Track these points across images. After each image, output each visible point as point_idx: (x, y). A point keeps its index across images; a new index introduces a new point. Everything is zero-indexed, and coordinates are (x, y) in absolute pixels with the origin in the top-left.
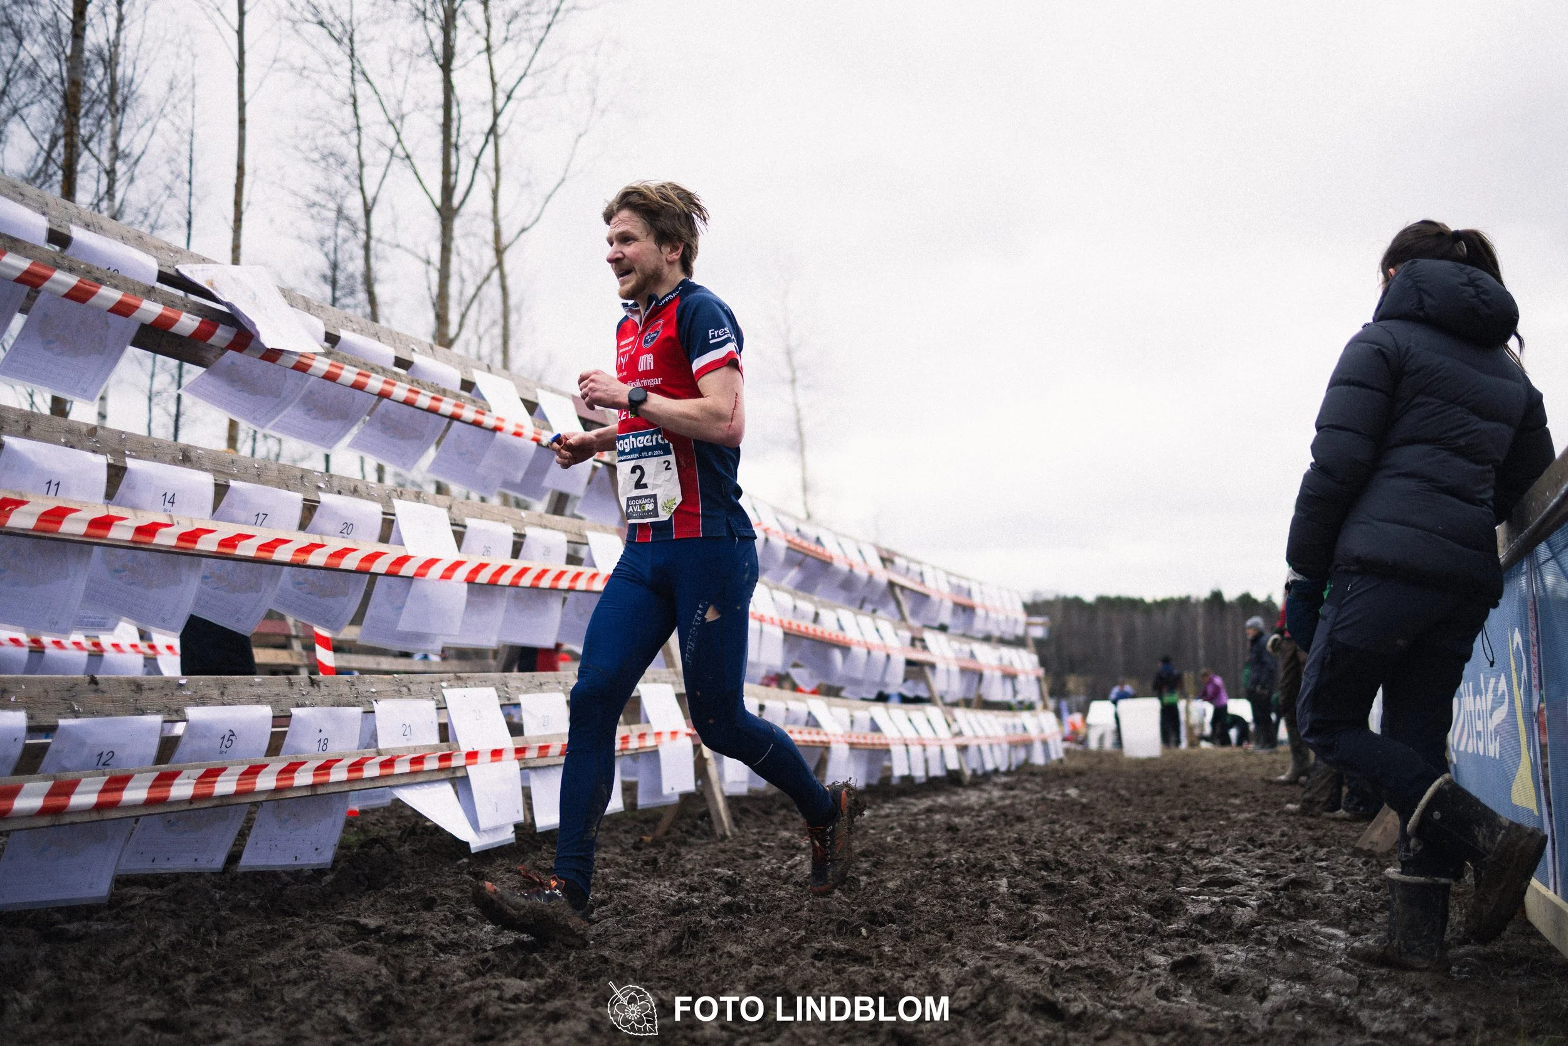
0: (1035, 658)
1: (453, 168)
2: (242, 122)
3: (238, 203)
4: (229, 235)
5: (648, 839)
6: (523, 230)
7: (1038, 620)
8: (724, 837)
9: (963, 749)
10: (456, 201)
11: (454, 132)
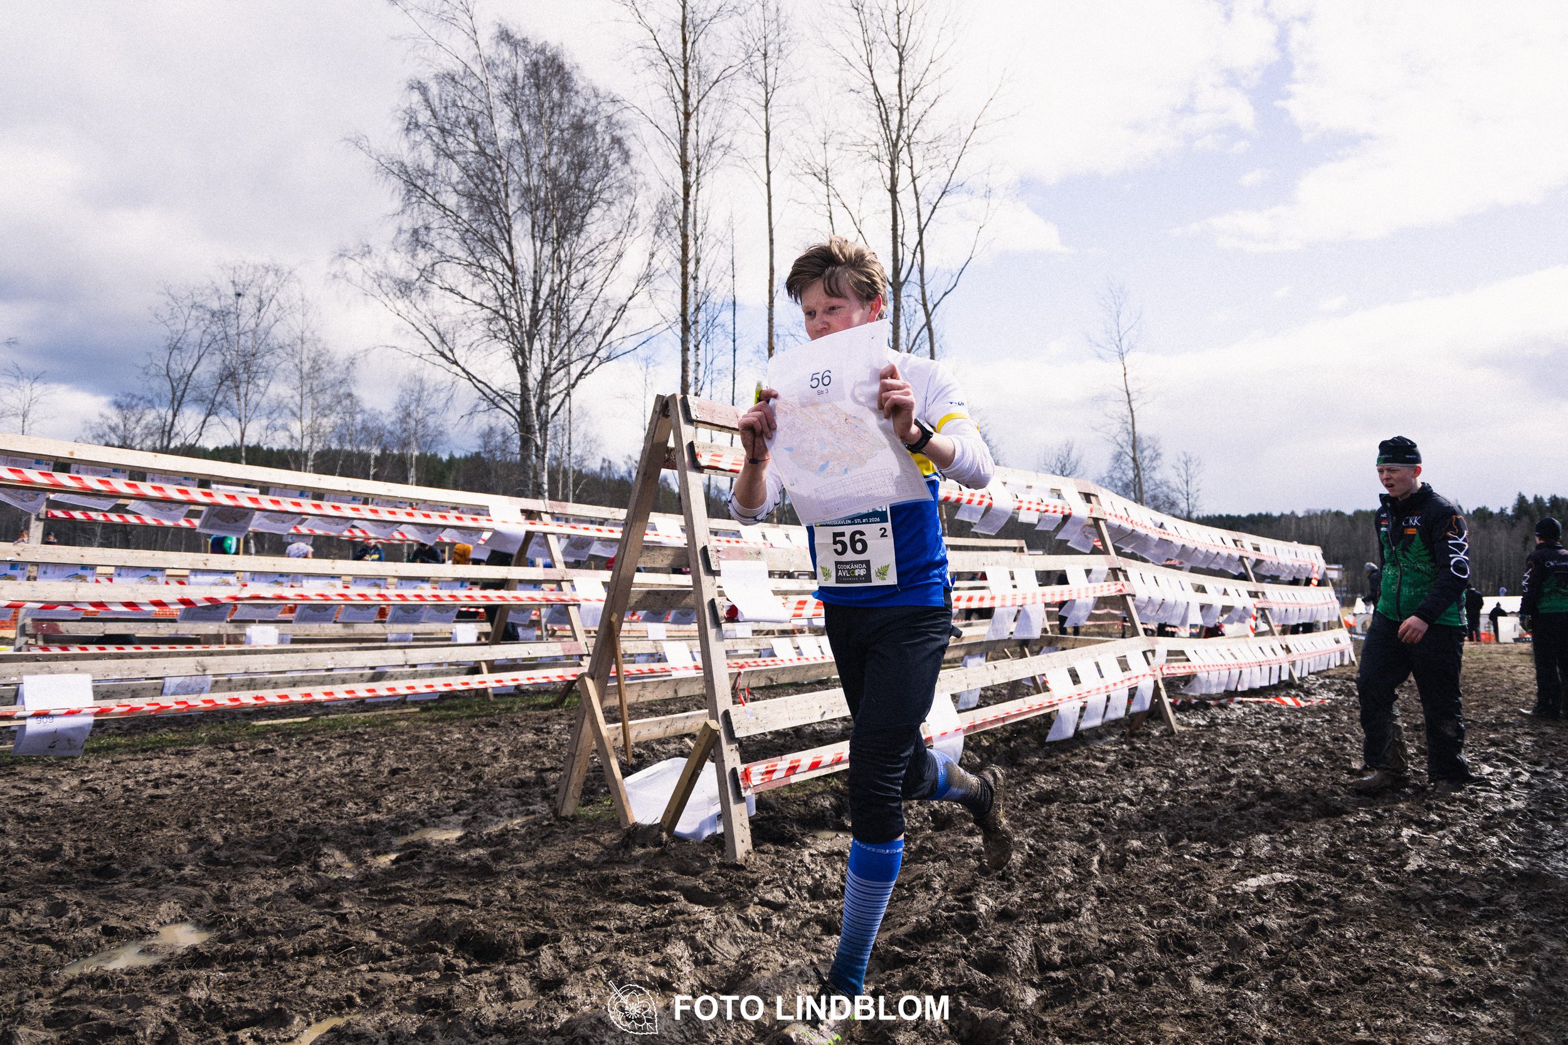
0: (1333, 594)
1: (900, 257)
2: (771, 241)
3: (771, 292)
4: (767, 311)
5: (1127, 730)
6: (946, 294)
7: (1336, 567)
8: (1173, 733)
9: (1293, 664)
10: (903, 276)
11: (900, 232)
